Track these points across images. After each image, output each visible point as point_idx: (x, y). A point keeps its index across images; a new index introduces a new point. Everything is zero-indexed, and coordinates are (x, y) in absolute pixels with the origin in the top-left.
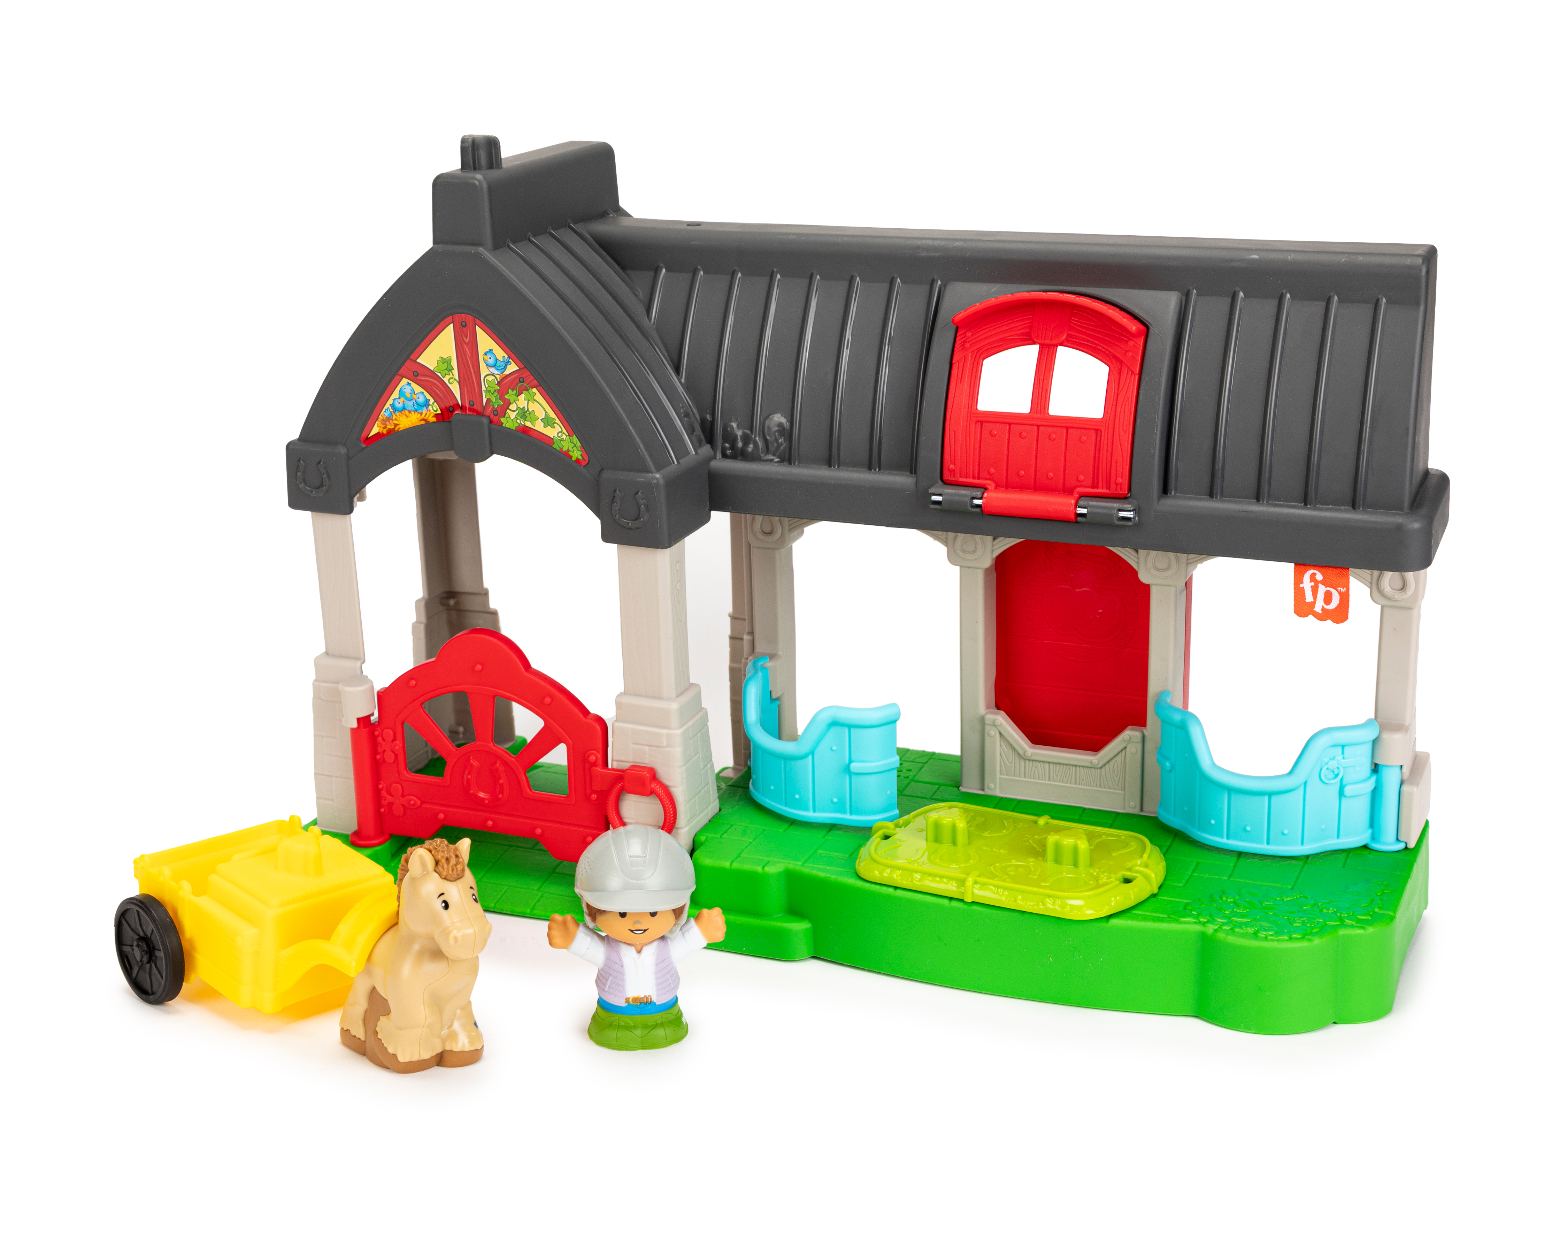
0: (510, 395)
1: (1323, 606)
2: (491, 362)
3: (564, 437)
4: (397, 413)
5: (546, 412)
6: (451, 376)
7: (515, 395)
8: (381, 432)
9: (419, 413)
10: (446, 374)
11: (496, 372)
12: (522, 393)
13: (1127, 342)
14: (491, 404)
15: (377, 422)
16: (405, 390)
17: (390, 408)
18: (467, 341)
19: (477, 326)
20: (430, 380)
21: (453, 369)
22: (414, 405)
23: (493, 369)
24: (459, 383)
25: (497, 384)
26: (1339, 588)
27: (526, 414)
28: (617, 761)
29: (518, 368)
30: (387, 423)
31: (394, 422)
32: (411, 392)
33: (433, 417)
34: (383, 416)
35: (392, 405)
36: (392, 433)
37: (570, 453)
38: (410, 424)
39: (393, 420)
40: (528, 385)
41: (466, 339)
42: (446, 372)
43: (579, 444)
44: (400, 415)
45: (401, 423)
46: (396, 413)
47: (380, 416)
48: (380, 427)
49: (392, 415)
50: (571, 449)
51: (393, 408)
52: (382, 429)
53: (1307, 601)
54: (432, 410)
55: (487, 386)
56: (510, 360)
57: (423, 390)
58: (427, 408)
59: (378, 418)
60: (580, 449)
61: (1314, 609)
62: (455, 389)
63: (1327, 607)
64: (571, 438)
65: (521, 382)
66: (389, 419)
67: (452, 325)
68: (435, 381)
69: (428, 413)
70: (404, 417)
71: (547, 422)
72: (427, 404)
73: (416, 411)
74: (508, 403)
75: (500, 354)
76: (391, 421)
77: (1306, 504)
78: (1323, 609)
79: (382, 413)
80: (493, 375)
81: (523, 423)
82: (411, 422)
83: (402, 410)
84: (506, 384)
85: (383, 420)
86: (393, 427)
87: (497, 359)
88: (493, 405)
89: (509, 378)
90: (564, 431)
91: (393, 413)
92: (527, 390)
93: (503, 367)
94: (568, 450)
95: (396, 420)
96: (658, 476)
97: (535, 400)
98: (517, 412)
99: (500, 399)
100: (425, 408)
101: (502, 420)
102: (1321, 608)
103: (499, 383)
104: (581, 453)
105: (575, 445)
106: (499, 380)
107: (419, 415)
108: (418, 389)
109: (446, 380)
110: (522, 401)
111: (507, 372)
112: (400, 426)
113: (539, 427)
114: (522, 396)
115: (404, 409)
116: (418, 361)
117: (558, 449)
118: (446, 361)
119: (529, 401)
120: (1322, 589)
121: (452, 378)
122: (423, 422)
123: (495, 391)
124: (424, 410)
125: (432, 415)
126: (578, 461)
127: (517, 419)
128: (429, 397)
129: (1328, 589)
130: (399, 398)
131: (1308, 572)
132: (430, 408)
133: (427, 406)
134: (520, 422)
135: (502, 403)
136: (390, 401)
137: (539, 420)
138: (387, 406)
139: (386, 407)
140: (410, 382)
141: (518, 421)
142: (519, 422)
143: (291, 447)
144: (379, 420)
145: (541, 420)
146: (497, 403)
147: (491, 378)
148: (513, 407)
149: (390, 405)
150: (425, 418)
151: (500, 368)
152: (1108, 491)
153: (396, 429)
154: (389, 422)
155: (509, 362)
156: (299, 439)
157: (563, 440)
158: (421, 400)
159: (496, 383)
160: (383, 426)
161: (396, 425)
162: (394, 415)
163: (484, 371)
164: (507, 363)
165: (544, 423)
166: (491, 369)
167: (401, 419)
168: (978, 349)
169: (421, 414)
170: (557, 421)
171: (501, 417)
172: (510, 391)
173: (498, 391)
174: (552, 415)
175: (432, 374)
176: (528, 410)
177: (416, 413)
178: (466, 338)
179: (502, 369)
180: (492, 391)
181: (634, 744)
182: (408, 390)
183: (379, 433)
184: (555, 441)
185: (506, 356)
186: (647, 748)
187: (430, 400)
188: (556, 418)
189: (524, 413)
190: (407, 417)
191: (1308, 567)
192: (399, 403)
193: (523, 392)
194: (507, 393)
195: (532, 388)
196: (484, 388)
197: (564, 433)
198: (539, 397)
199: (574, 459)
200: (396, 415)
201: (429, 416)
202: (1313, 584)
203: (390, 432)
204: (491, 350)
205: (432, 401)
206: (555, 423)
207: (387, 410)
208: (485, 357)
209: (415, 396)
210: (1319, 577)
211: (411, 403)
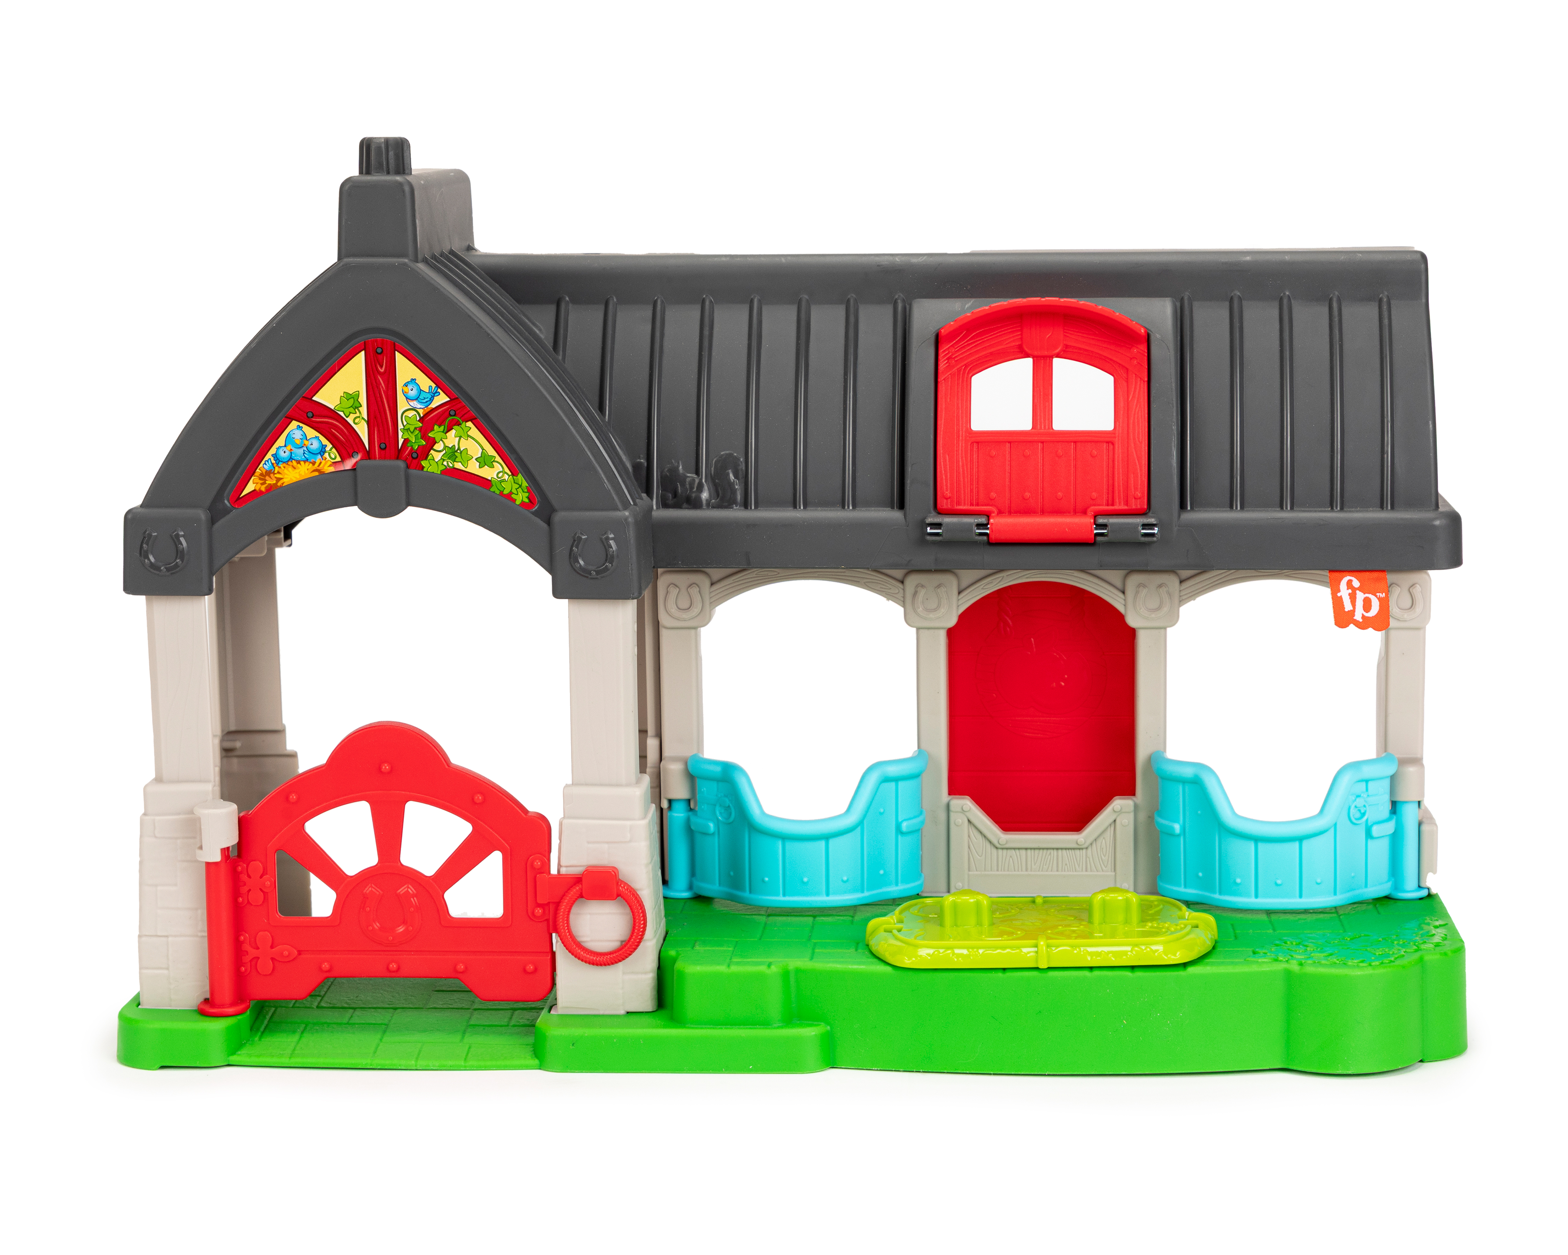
0: (436, 432)
1: (1363, 614)
2: (413, 393)
3: (506, 477)
4: (281, 465)
5: (483, 449)
6: (358, 414)
7: (443, 432)
8: (257, 489)
9: (310, 462)
10: (350, 413)
11: (419, 406)
12: (452, 429)
13: (1130, 349)
14: (409, 445)
15: (253, 478)
16: (294, 436)
17: (272, 459)
18: (382, 370)
19: (396, 352)
20: (328, 422)
21: (361, 406)
22: (304, 453)
23: (415, 402)
24: (369, 423)
25: (419, 421)
26: (1378, 594)
27: (455, 453)
28: (566, 867)
29: (449, 399)
30: (267, 478)
31: (275, 475)
32: (301, 437)
33: (330, 466)
34: (262, 469)
35: (275, 456)
36: (273, 489)
37: (513, 496)
38: (298, 477)
39: (274, 474)
40: (460, 418)
41: (381, 369)
42: (352, 410)
43: (525, 484)
44: (284, 467)
45: (286, 476)
46: (279, 465)
47: (258, 470)
48: (257, 483)
49: (274, 468)
50: (514, 491)
51: (276, 459)
52: (259, 485)
53: (1346, 610)
54: (328, 458)
55: (405, 423)
56: (439, 390)
57: (318, 434)
58: (322, 456)
59: (254, 472)
60: (526, 491)
61: (1355, 618)
62: (362, 431)
63: (1367, 615)
64: (514, 477)
65: (451, 416)
66: (269, 473)
67: (363, 353)
68: (335, 422)
69: (324, 462)
70: (290, 469)
71: (484, 460)
72: (322, 451)
73: (306, 461)
74: (432, 443)
75: (425, 383)
76: (272, 475)
77: (1332, 508)
78: (1363, 617)
79: (261, 465)
80: (414, 409)
81: (451, 465)
82: (300, 475)
83: (288, 461)
84: (429, 421)
85: (261, 474)
86: (275, 482)
87: (421, 390)
88: (412, 446)
89: (436, 412)
90: (507, 470)
91: (275, 465)
92: (459, 424)
93: (428, 399)
94: (511, 493)
95: (279, 473)
96: (627, 513)
97: (469, 436)
98: (444, 452)
99: (422, 438)
100: (319, 456)
101: (423, 463)
102: (1361, 616)
103: (422, 420)
104: (527, 494)
105: (520, 486)
106: (422, 415)
107: (311, 465)
108: (311, 432)
109: (350, 420)
110: (452, 438)
111: (434, 405)
112: (285, 480)
113: (473, 468)
114: (453, 432)
115: (291, 459)
116: (314, 398)
117: (498, 492)
118: (351, 398)
119: (460, 437)
120: (1360, 596)
121: (359, 417)
122: (317, 474)
123: (416, 428)
124: (318, 459)
125: (329, 463)
126: (523, 504)
127: (444, 460)
128: (325, 441)
129: (1367, 595)
130: (285, 446)
131: (1344, 579)
132: (326, 455)
133: (322, 453)
134: (448, 464)
135: (425, 443)
136: (273, 451)
137: (474, 459)
138: (269, 456)
139: (266, 458)
140: (301, 425)
141: (445, 463)
142: (446, 465)
143: (129, 516)
144: (256, 474)
145: (476, 459)
146: (417, 442)
147: (411, 414)
148: (439, 446)
149: (272, 455)
150: (318, 468)
151: (424, 401)
152: (1126, 507)
153: (279, 484)
154: (270, 477)
155: (436, 392)
156: (141, 506)
157: (504, 481)
158: (315, 446)
159: (418, 419)
160: (262, 482)
161: (278, 479)
162: (277, 468)
163: (402, 404)
164: (434, 394)
165: (480, 463)
166: (411, 403)
167: (286, 471)
168: (966, 366)
169: (314, 463)
170: (498, 459)
171: (422, 460)
172: (436, 427)
173: (420, 429)
174: (491, 451)
175: (331, 413)
176: (459, 449)
177: (307, 464)
178: (381, 367)
179: (427, 402)
180: (412, 429)
181: (588, 843)
182: (298, 435)
183: (255, 490)
184: (493, 484)
185: (434, 386)
186: (606, 846)
187: (326, 446)
188: (495, 454)
189: (453, 453)
190: (295, 468)
191: (1344, 574)
192: (285, 452)
193: (454, 427)
194: (432, 429)
195: (467, 422)
196: (400, 426)
197: (506, 473)
198: (474, 432)
199: (518, 502)
200: (280, 467)
201: (324, 466)
202: (1350, 591)
203: (270, 489)
204: (413, 380)
205: (329, 446)
206: (494, 461)
207: (268, 461)
208: (405, 389)
209: (306, 442)
210: (1356, 583)
211: (301, 451)
